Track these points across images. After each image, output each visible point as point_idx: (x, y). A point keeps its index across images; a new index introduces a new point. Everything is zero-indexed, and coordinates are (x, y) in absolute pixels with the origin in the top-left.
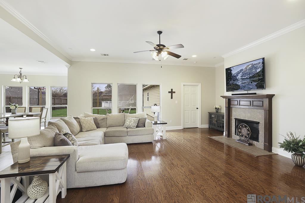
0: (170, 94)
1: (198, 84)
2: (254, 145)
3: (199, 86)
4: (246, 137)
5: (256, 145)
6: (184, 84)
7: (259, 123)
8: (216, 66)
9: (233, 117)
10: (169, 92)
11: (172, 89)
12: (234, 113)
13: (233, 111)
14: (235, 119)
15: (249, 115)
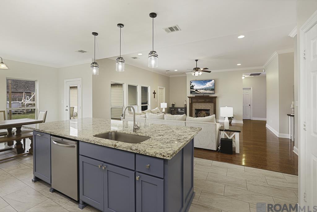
7: (210, 110)
8: (170, 76)
9: (193, 108)
10: (153, 93)
11: (154, 91)
12: (195, 106)
13: (193, 105)
14: (195, 109)
15: (204, 106)
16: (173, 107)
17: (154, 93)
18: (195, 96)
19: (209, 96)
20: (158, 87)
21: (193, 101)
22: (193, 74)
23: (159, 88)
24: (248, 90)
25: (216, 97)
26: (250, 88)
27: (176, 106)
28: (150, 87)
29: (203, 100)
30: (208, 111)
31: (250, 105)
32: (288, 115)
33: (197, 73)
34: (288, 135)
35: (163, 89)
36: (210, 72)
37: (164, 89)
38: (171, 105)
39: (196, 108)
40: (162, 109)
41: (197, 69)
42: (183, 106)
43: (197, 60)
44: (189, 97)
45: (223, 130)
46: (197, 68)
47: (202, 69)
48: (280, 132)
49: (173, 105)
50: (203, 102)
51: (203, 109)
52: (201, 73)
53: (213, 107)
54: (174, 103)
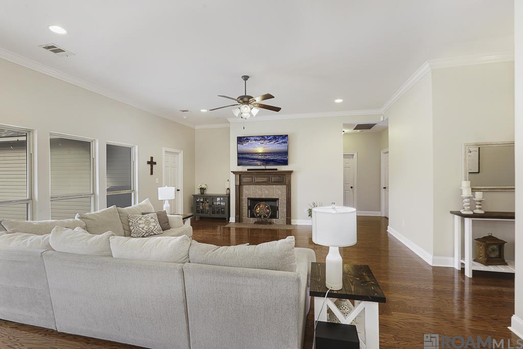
0: (150, 165)
1: (177, 152)
2: (274, 223)
3: (179, 154)
4: (265, 217)
5: (275, 222)
6: (167, 150)
7: (278, 199)
8: (197, 127)
9: (244, 197)
10: (148, 163)
11: (152, 158)
12: (247, 192)
13: (244, 190)
14: (248, 199)
15: (267, 192)
16: (202, 193)
17: (152, 163)
18: (248, 170)
19: (276, 169)
20: (164, 149)
21: (245, 180)
22: (236, 112)
23: (166, 151)
24: (349, 158)
25: (290, 172)
26: (353, 155)
27: (209, 192)
28: (137, 146)
29: (265, 179)
30: (274, 202)
31: (352, 187)
32: (452, 212)
33: (245, 109)
34: (452, 259)
35: (178, 153)
36: (277, 109)
37: (181, 155)
38: (199, 190)
39: (249, 197)
40: (162, 202)
41: (246, 99)
42: (224, 192)
43: (246, 78)
44: (234, 172)
45: (322, 295)
46: (245, 96)
47: (258, 100)
48: (435, 255)
49: (202, 189)
50: (265, 182)
51: (263, 197)
52: (255, 111)
53: (285, 194)
54: (203, 186)
